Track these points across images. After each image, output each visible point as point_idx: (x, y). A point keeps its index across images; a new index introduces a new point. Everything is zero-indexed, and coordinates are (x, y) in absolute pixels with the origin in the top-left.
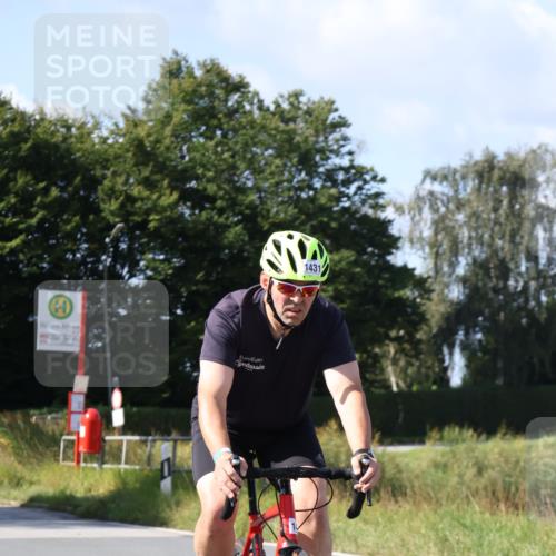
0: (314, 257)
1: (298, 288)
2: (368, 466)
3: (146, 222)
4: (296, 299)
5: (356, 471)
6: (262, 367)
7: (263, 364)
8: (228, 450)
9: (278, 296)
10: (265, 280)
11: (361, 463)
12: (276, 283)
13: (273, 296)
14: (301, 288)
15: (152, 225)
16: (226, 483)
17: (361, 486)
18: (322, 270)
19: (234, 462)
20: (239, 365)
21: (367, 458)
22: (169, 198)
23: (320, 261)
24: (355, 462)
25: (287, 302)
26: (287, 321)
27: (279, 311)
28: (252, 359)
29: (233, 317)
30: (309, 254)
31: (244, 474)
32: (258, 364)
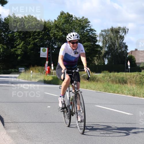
3: (57, 37)
15: (58, 38)
22: (61, 34)
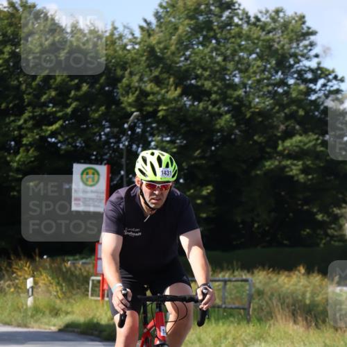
0: (167, 166)
1: (158, 185)
2: (207, 294)
4: (157, 192)
5: (200, 297)
6: (140, 234)
7: (140, 232)
8: (121, 285)
9: (146, 190)
10: (138, 181)
11: (202, 292)
12: (145, 183)
13: (143, 191)
14: (160, 185)
16: (118, 305)
17: (203, 306)
18: (173, 174)
19: (123, 292)
20: (126, 233)
21: (206, 289)
23: (171, 169)
24: (199, 291)
25: (152, 194)
26: (152, 206)
27: (147, 199)
28: (133, 230)
29: (120, 204)
30: (164, 164)
31: (130, 299)
32: (137, 232)
